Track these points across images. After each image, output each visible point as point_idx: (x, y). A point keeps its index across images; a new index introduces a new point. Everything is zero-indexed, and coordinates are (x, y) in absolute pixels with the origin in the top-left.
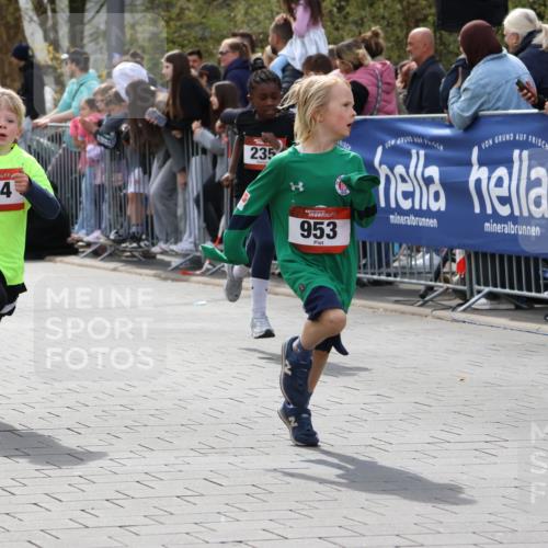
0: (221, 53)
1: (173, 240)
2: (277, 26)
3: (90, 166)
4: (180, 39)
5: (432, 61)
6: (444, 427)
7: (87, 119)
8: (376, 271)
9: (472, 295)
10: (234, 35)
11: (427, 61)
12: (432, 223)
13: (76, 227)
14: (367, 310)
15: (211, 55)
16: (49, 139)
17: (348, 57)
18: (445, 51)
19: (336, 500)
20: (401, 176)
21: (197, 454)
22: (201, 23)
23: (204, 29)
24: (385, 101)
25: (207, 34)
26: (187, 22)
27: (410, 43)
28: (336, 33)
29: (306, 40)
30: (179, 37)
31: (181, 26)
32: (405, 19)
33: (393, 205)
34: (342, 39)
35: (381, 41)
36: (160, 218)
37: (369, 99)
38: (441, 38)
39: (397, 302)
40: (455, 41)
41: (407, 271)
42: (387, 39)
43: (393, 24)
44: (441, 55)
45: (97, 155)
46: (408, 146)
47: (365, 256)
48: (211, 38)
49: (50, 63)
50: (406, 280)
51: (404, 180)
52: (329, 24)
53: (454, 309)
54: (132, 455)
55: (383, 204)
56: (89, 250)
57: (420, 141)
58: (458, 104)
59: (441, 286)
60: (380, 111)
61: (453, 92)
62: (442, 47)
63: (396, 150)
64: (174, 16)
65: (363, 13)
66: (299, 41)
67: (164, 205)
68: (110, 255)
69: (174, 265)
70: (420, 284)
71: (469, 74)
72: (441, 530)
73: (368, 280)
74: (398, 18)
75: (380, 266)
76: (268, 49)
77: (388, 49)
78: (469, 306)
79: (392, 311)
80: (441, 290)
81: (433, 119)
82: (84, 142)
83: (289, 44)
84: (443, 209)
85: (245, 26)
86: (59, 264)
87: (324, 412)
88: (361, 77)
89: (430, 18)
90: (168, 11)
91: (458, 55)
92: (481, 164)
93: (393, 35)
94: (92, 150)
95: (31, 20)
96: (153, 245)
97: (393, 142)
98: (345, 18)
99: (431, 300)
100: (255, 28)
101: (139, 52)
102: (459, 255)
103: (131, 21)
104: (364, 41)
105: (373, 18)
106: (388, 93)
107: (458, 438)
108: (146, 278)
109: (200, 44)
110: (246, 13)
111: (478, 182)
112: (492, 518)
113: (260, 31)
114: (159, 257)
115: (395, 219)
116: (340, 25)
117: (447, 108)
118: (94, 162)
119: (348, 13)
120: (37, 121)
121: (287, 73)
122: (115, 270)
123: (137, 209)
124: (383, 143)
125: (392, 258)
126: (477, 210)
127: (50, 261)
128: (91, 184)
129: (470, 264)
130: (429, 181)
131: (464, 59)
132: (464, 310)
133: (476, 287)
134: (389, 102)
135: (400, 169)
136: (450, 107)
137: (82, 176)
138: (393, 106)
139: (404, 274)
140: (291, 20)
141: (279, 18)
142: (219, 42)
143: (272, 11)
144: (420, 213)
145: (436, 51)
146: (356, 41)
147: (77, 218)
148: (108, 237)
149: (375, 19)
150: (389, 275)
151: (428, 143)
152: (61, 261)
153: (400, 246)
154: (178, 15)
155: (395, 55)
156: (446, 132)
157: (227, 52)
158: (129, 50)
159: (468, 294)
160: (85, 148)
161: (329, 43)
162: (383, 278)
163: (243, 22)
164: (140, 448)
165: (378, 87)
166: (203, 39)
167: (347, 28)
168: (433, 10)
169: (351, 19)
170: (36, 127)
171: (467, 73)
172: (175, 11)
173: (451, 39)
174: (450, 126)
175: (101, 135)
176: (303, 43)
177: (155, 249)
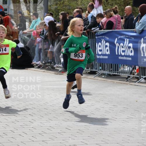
0: (74, 13)
1: (60, 64)
2: (90, 6)
3: (38, 44)
4: (63, 9)
5: (131, 15)
6: (131, 114)
7: (38, 31)
8: (115, 72)
9: (140, 78)
10: (77, 8)
11: (130, 15)
12: (130, 59)
13: (34, 60)
14: (111, 82)
15: (71, 13)
16: (27, 36)
17: (108, 14)
18: (135, 12)
19: (101, 134)
20: (122, 46)
21: (64, 121)
22: (69, 5)
23: (70, 6)
24: (118, 26)
25: (70, 8)
26: (65, 5)
27: (126, 10)
28: (105, 7)
29: (98, 9)
30: (63, 8)
31: (63, 6)
32: (124, 4)
33: (119, 54)
34: (107, 9)
35: (118, 10)
36: (56, 58)
37: (114, 25)
38: (134, 9)
39: (120, 80)
40: (138, 10)
41: (123, 72)
42: (119, 9)
43: (121, 5)
44: (134, 14)
45: (40, 41)
46: (124, 38)
47: (112, 68)
48: (72, 9)
49: (28, 16)
50: (123, 74)
51: (123, 47)
52: (103, 5)
53: (135, 82)
54: (47, 122)
55: (117, 54)
56: (37, 66)
57: (127, 37)
58: (138, 27)
59: (132, 76)
60: (117, 29)
61: (137, 23)
62: (134, 11)
63: (121, 39)
64: (61, 3)
65: (113, 2)
66: (96, 10)
67: (58, 54)
68: (43, 68)
69: (60, 70)
70: (126, 75)
71: (141, 19)
72: (129, 142)
73: (112, 74)
74: (122, 3)
75: (116, 71)
76: (87, 12)
77: (119, 12)
78: (139, 81)
79: (118, 83)
80: (132, 77)
81: (131, 31)
82: (36, 37)
83: (93, 10)
84: (133, 55)
85: (81, 6)
86: (29, 70)
87: (99, 110)
88: (111, 19)
89: (131, 3)
90: (60, 2)
91: (138, 13)
92: (144, 43)
93: (121, 8)
94: (39, 39)
95: (23, 4)
96: (54, 65)
97: (120, 37)
98: (108, 4)
99: (129, 80)
100: (83, 6)
101: (52, 13)
102: (137, 67)
103: (50, 5)
104: (113, 9)
105: (116, 3)
106: (119, 24)
107: (135, 117)
108: (52, 74)
109: (68, 11)
110: (81, 2)
111: (143, 47)
112: (143, 139)
113: (85, 7)
114: (56, 68)
115: (120, 58)
116: (107, 5)
117: (135, 28)
118: (39, 42)
119: (109, 2)
120: (24, 31)
121: (93, 18)
122: (44, 72)
123: (50, 55)
124: (117, 37)
125: (119, 68)
126: (142, 55)
127: (26, 69)
128: (38, 49)
129: (140, 70)
130: (129, 47)
131: (140, 14)
132: (138, 83)
133: (141, 76)
134: (119, 26)
135: (122, 44)
136: (136, 27)
137: (36, 46)
138: (120, 27)
139: (122, 73)
140: (94, 4)
141: (90, 3)
142: (74, 10)
143: (88, 2)
144: (127, 56)
145: (132, 12)
146: (110, 10)
147: (34, 58)
148: (42, 63)
149: (116, 4)
150: (118, 73)
151: (129, 37)
152: (29, 69)
153: (121, 65)
154: (63, 3)
155: (121, 13)
156: (135, 34)
157: (76, 13)
158: (49, 12)
159: (139, 78)
160: (37, 39)
161: (103, 10)
162: (116, 74)
163: (80, 5)
164: (49, 120)
165: (116, 22)
166: (69, 9)
167: (108, 6)
168: (132, 1)
169: (109, 4)
170: (24, 33)
171: (141, 18)
172: (62, 2)
173: (137, 9)
174: (136, 32)
175: (41, 35)
176: (97, 10)
177: (55, 66)
